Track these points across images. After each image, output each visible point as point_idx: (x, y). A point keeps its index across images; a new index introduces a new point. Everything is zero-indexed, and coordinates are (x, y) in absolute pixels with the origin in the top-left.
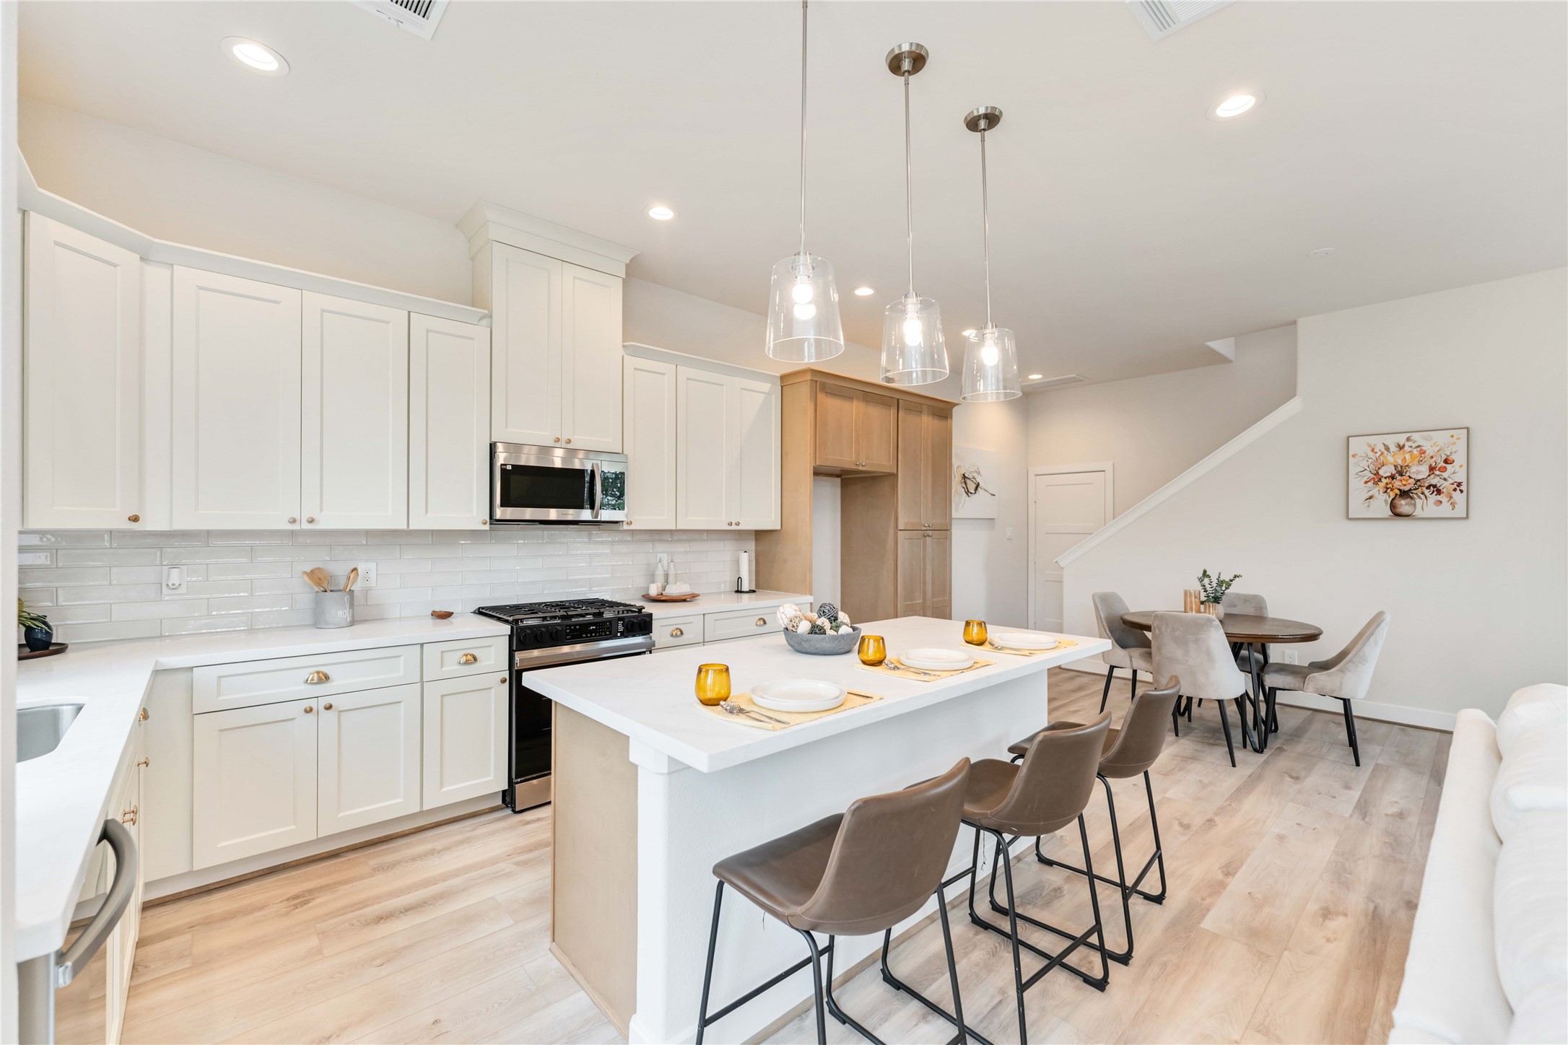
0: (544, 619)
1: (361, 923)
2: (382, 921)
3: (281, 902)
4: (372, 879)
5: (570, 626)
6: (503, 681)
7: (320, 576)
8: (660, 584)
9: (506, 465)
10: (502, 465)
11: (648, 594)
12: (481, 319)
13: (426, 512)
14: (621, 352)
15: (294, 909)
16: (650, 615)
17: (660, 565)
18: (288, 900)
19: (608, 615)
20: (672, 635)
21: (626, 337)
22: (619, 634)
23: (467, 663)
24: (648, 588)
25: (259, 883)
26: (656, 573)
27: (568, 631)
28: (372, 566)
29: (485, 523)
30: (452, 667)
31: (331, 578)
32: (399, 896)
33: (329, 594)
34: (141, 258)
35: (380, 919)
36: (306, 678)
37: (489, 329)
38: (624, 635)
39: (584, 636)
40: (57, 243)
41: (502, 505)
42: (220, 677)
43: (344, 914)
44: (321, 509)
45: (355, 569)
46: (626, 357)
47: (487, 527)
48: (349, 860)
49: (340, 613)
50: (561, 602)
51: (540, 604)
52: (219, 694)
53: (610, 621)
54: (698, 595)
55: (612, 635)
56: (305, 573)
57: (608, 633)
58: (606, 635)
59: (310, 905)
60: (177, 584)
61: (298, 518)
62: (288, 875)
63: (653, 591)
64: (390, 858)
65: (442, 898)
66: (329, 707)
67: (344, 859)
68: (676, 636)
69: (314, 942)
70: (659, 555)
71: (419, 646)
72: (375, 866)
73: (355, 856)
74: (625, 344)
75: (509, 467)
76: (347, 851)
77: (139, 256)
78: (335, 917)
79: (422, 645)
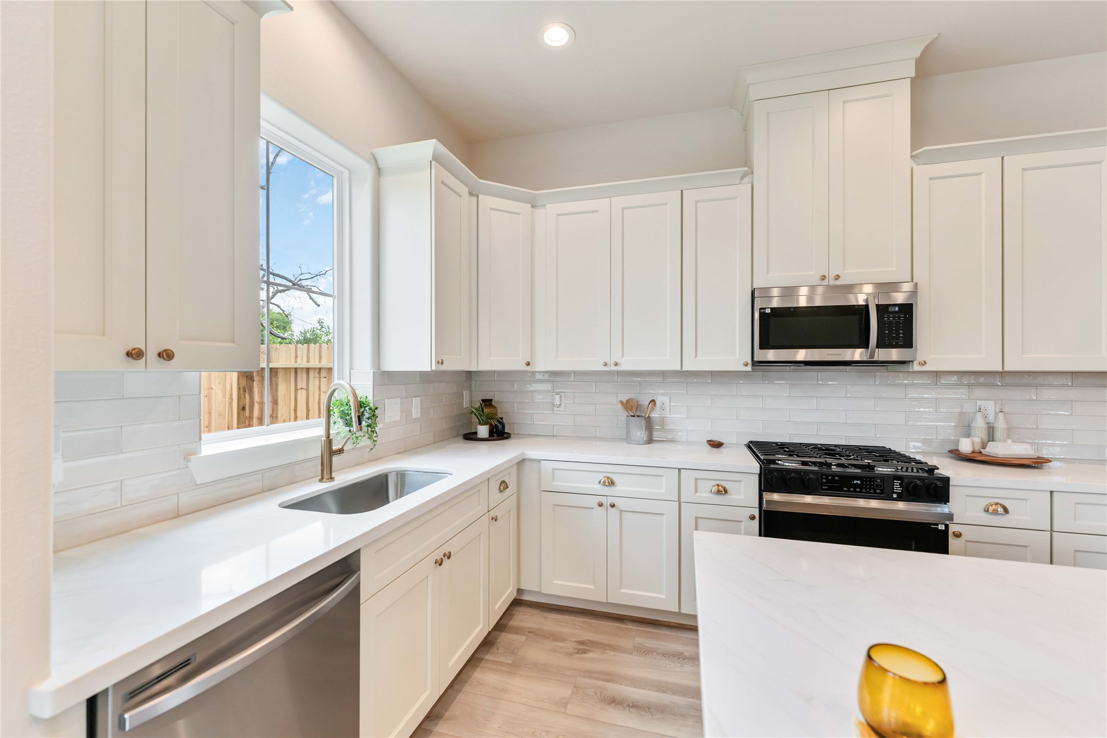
0: (804, 463)
1: (601, 695)
2: (613, 705)
3: (574, 642)
4: (630, 656)
5: (827, 476)
6: (753, 518)
7: (632, 405)
8: (977, 440)
9: (765, 309)
10: (760, 309)
11: (958, 450)
12: (742, 179)
13: (696, 356)
14: (909, 162)
15: (576, 653)
16: (947, 480)
17: (979, 416)
18: (578, 642)
19: (883, 469)
20: (987, 511)
21: (914, 147)
22: (895, 496)
23: (719, 492)
24: (957, 442)
25: (574, 618)
26: (973, 425)
27: (824, 481)
28: (666, 399)
29: (746, 365)
30: (705, 493)
31: (639, 407)
32: (635, 687)
33: (636, 418)
34: (532, 206)
35: (615, 702)
36: (601, 479)
37: (750, 185)
38: (900, 498)
39: (845, 489)
40: (492, 209)
41: (761, 348)
42: (554, 469)
43: (597, 679)
44: (623, 356)
45: (653, 401)
46: (916, 168)
47: (749, 368)
48: (627, 628)
49: (639, 433)
50: (835, 446)
51: (808, 445)
52: (553, 480)
53: (883, 477)
54: (1049, 461)
55: (885, 495)
56: (621, 402)
57: (878, 491)
58: (875, 493)
59: (586, 655)
60: (558, 404)
61: (608, 362)
62: (589, 620)
63: (966, 446)
64: (650, 643)
65: (662, 712)
66: (613, 506)
67: (623, 626)
68: (995, 512)
69: (566, 692)
70: (979, 403)
71: (677, 470)
72: (637, 645)
73: (631, 627)
74: (914, 153)
75: (768, 311)
76: (629, 620)
77: (530, 205)
78: (592, 677)
79: (679, 470)
